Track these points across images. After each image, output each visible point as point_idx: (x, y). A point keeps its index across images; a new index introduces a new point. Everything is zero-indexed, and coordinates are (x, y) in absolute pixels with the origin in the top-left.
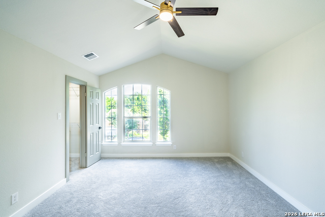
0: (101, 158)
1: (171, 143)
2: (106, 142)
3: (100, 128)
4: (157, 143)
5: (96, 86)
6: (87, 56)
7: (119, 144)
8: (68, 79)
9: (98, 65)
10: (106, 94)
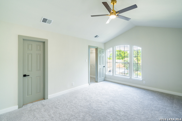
0: (105, 80)
1: (141, 79)
2: (107, 73)
3: (104, 67)
4: (133, 78)
5: (103, 48)
6: (95, 37)
7: (113, 75)
8: (90, 47)
9: (102, 39)
10: (108, 51)
